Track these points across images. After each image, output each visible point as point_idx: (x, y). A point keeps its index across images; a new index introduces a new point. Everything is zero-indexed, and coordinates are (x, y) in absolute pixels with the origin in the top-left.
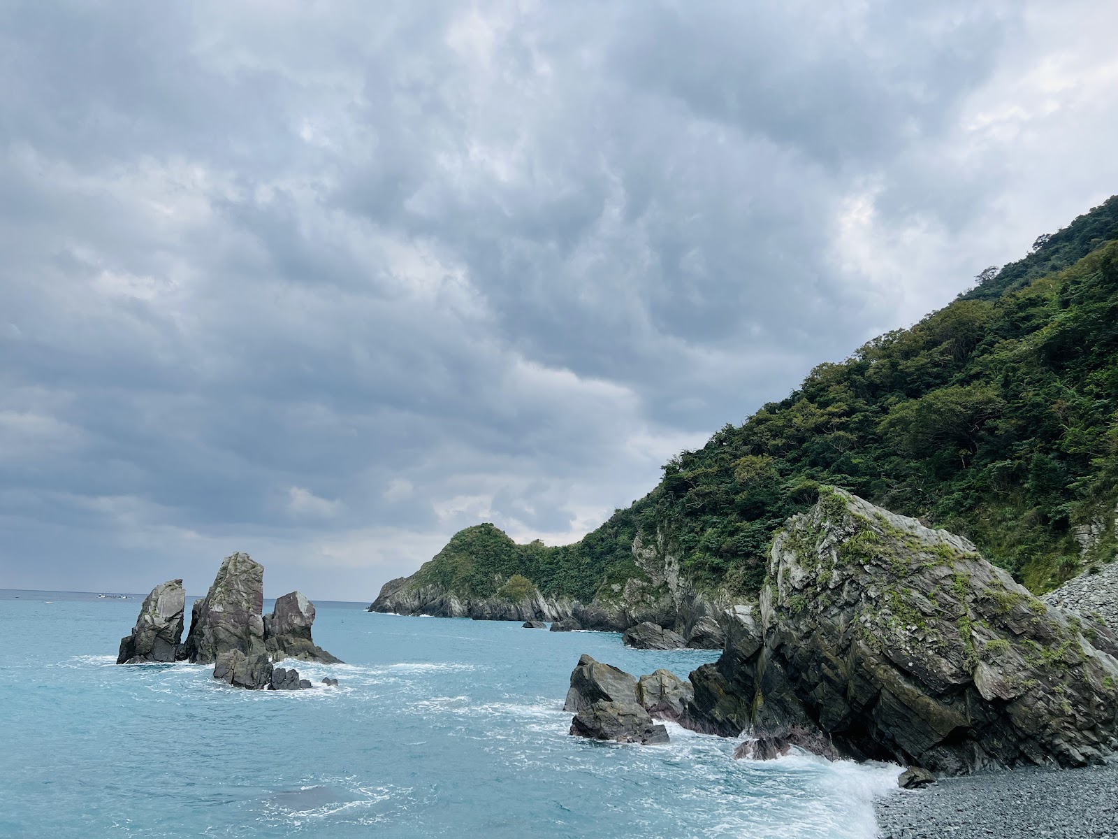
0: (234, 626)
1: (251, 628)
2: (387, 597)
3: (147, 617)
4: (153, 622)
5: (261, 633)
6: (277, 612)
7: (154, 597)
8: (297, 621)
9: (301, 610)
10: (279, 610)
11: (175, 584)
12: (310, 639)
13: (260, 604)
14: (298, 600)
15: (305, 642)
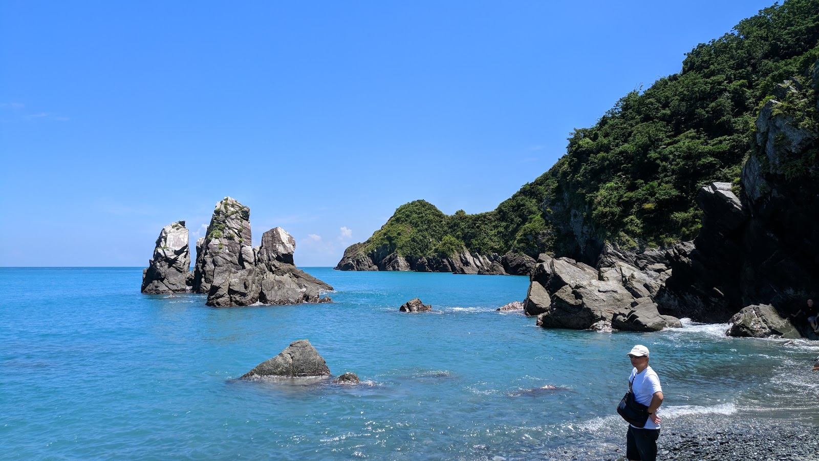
0: (229, 255)
1: (243, 256)
2: (349, 258)
3: (160, 251)
4: (165, 254)
5: (252, 260)
6: (264, 244)
7: (164, 235)
8: (281, 250)
9: (283, 242)
10: (265, 242)
11: (179, 225)
12: (293, 265)
13: (249, 237)
14: (280, 233)
15: (290, 266)
